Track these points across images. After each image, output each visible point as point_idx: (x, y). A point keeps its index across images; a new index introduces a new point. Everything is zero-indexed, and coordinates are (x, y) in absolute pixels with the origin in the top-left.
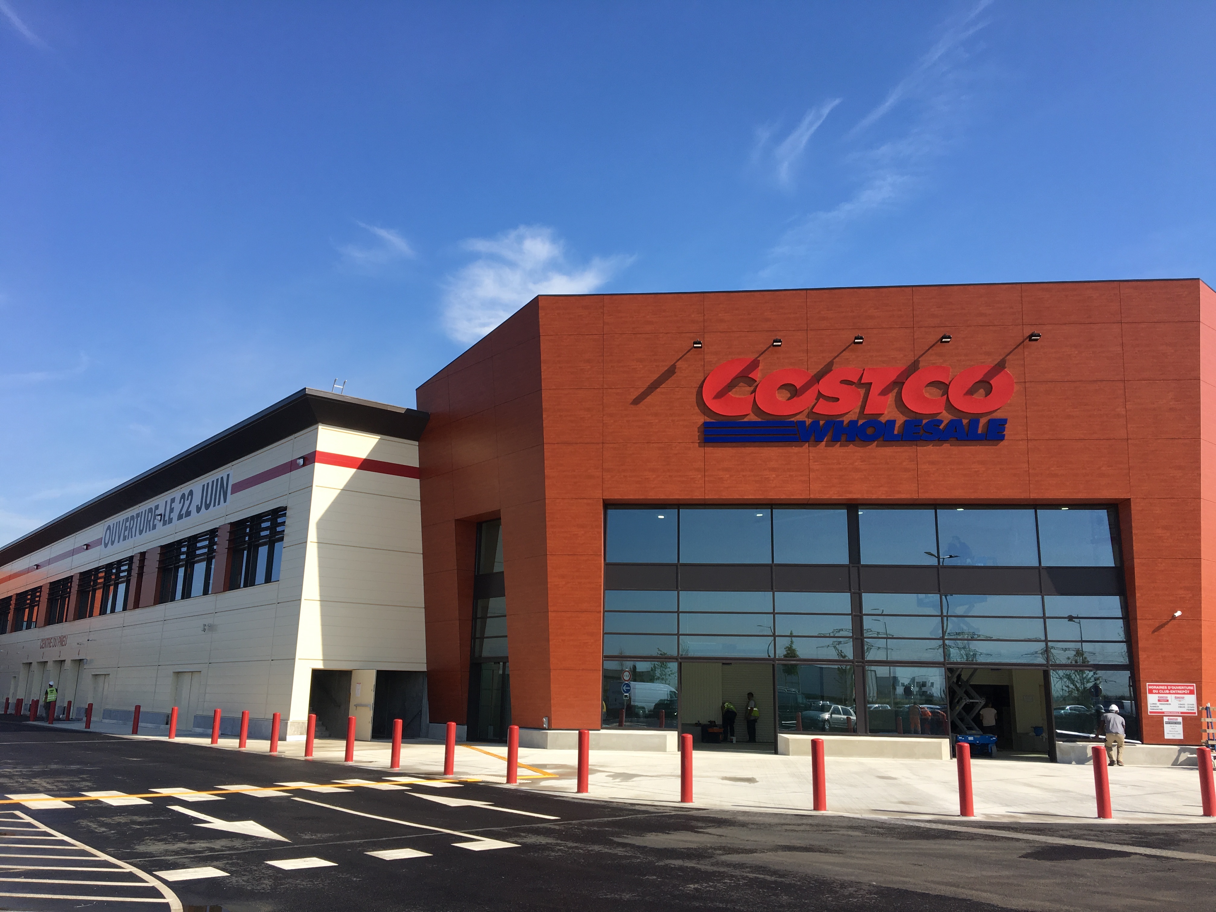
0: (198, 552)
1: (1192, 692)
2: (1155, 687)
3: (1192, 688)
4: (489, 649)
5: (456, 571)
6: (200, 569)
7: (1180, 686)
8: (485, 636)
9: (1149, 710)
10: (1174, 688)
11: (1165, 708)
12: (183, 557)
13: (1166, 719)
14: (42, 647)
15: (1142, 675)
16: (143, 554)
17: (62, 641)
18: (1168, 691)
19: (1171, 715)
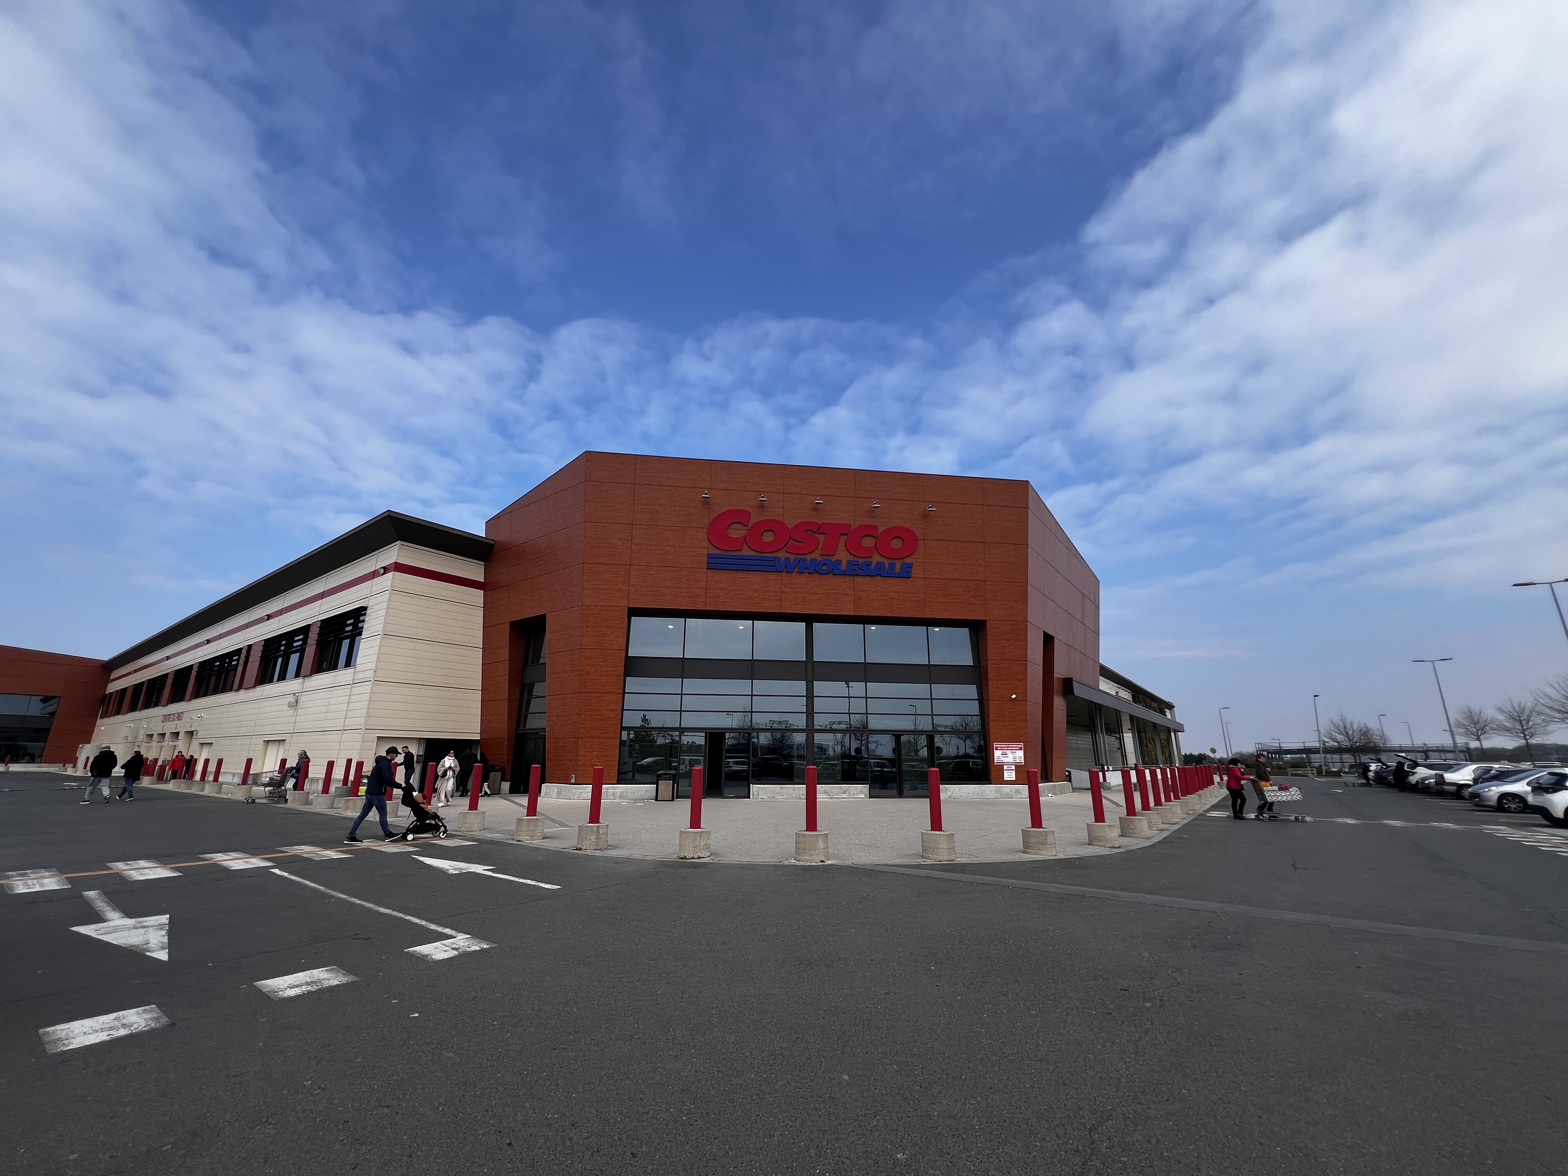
0: (295, 644)
1: (1021, 749)
2: (999, 746)
3: (1021, 746)
4: (534, 723)
5: (508, 662)
6: (294, 658)
7: (1014, 745)
8: (530, 712)
9: (995, 761)
10: (1010, 746)
11: (1005, 760)
12: (283, 648)
13: (1005, 767)
14: (163, 722)
15: (991, 737)
16: (250, 646)
17: (179, 716)
18: (1006, 748)
19: (1009, 764)
